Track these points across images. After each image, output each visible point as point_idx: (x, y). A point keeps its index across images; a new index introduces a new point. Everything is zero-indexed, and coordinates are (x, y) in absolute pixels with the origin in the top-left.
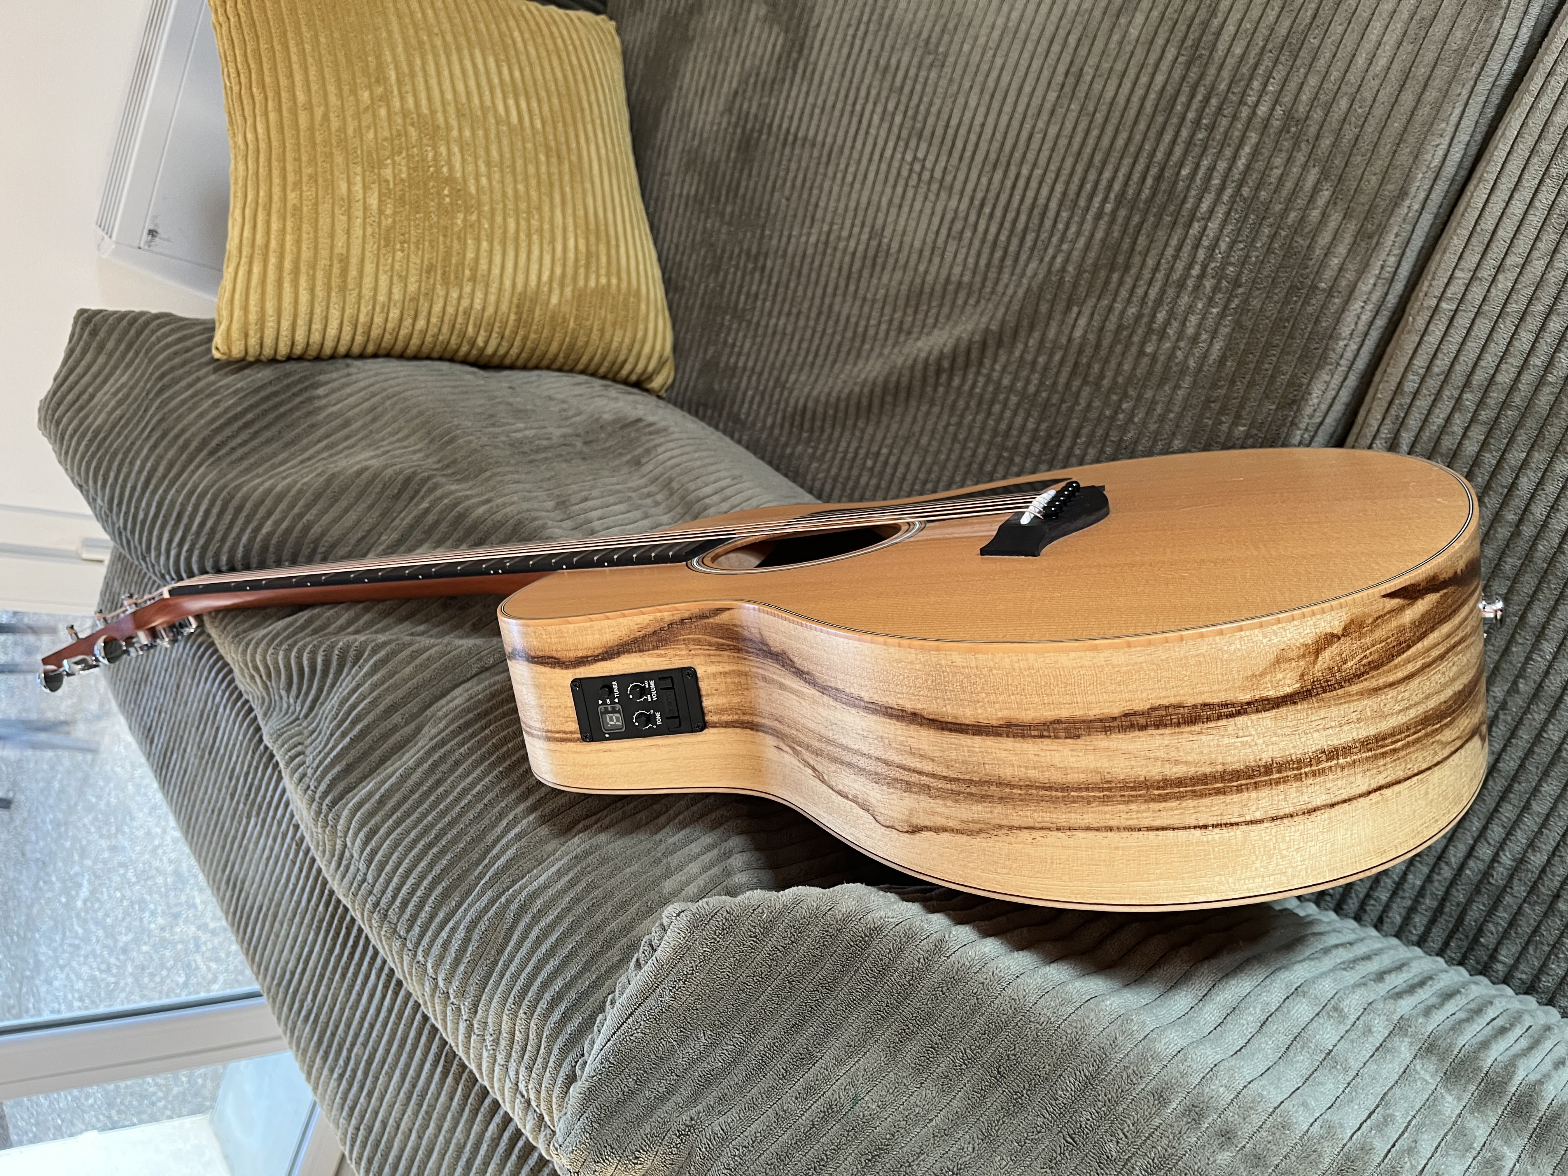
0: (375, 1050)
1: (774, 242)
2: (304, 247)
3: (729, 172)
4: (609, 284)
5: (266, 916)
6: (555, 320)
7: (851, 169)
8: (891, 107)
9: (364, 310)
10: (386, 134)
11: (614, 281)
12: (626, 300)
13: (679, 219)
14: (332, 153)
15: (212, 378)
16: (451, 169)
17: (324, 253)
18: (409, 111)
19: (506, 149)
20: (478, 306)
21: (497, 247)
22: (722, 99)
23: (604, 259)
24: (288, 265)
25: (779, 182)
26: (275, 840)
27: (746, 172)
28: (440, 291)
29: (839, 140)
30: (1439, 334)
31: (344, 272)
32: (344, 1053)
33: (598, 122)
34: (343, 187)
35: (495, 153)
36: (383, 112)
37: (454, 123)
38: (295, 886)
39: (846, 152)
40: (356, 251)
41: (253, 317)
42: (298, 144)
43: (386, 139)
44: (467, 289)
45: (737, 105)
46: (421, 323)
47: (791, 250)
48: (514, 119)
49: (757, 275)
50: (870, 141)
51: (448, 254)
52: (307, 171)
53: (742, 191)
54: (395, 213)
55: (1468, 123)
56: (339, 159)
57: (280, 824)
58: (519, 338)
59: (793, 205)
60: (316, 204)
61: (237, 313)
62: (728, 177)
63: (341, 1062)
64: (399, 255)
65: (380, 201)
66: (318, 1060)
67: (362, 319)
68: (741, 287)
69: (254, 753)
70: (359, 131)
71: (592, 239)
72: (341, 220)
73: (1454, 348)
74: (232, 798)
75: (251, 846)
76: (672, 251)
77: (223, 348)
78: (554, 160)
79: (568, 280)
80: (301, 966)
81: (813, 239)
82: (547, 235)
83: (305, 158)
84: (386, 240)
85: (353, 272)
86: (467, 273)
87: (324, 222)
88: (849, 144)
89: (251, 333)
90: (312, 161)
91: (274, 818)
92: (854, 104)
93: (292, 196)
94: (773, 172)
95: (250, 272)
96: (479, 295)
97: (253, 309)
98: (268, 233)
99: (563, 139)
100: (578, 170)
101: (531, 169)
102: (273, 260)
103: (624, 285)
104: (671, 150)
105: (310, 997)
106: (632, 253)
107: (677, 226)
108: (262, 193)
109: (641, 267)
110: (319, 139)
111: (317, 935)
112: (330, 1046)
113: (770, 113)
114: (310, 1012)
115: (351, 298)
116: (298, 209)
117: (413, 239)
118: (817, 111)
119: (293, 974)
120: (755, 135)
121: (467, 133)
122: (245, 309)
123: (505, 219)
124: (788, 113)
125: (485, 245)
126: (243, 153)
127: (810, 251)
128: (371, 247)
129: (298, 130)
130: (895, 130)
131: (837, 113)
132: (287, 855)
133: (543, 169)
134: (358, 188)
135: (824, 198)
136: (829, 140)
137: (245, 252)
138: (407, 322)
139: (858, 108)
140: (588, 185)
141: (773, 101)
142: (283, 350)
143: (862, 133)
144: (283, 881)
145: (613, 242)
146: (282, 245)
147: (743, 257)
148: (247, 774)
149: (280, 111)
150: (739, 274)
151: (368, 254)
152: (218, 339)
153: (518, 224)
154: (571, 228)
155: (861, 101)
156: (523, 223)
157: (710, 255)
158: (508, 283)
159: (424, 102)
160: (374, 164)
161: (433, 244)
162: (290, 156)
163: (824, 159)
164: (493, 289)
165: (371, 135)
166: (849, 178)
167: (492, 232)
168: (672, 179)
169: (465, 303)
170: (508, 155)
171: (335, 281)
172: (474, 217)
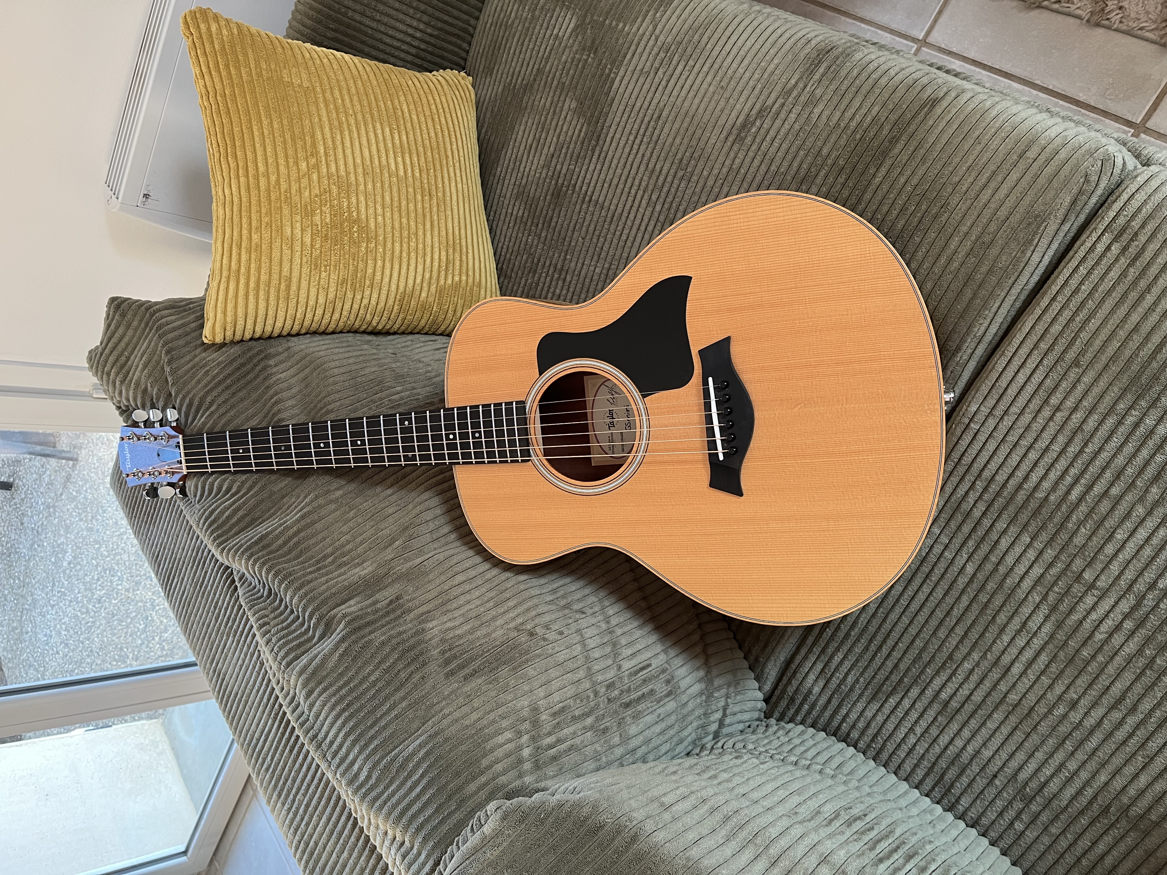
0: (311, 800)
1: (573, 265)
2: (263, 271)
3: (545, 208)
4: (460, 281)
5: (240, 701)
6: (424, 307)
7: (626, 232)
8: (654, 197)
9: (300, 311)
10: (317, 191)
11: (464, 278)
12: (472, 289)
13: (510, 230)
14: (281, 207)
15: (203, 355)
16: (358, 213)
17: (275, 276)
18: (332, 175)
19: (395, 194)
20: (373, 302)
21: (388, 264)
22: (543, 157)
23: (458, 263)
24: (252, 285)
25: (578, 225)
26: (246, 656)
27: (557, 211)
28: (349, 295)
29: (619, 210)
30: (968, 441)
31: (288, 287)
32: (291, 796)
33: (457, 164)
34: (288, 230)
35: (388, 199)
36: (315, 177)
37: (361, 180)
38: (260, 688)
39: (623, 219)
40: (295, 274)
41: (229, 319)
42: (260, 201)
43: (316, 196)
44: (367, 293)
45: (553, 164)
46: (336, 316)
47: (583, 272)
48: (401, 173)
49: (560, 283)
50: (639, 216)
51: (356, 271)
52: (265, 220)
53: (553, 224)
54: (321, 246)
55: (1003, 311)
56: (286, 211)
57: (249, 647)
58: (400, 319)
59: (587, 244)
60: (271, 243)
61: (219, 316)
62: (544, 212)
63: (289, 801)
64: (324, 274)
65: (312, 240)
66: (274, 796)
67: (298, 316)
68: (549, 287)
69: (231, 597)
70: (300, 191)
71: (451, 251)
72: (287, 252)
73: (975, 452)
74: (216, 621)
75: (230, 655)
76: (504, 250)
77: (210, 337)
78: (427, 198)
79: (434, 281)
80: (263, 737)
81: (598, 270)
82: (421, 252)
83: (264, 211)
84: (316, 265)
85: (294, 288)
86: (368, 283)
87: (276, 254)
88: (625, 214)
89: (228, 328)
90: (269, 213)
91: (245, 641)
92: (631, 188)
93: (255, 237)
94: (575, 218)
95: (227, 289)
96: (375, 296)
97: (230, 313)
98: (239, 261)
99: (433, 182)
100: (442, 203)
101: (411, 206)
102: (242, 281)
103: (470, 280)
104: (507, 181)
105: (269, 758)
106: (476, 256)
107: (509, 234)
108: (235, 234)
109: (483, 265)
110: (273, 197)
111: (274, 722)
112: (282, 790)
113: (575, 177)
114: (269, 766)
115: (292, 304)
116: (259, 246)
117: (333, 263)
118: (606, 185)
119: (258, 740)
120: (564, 189)
121: (370, 186)
122: (225, 313)
123: (393, 244)
124: (587, 181)
125: (379, 263)
126: (222, 202)
127: (596, 277)
128: (305, 270)
129: (259, 191)
130: (656, 214)
131: (619, 191)
132: (254, 668)
133: (419, 205)
134: (298, 231)
135: (607, 245)
136: (612, 207)
137: (225, 273)
138: (327, 316)
139: (633, 192)
140: (449, 213)
141: (577, 170)
142: (248, 336)
143: (634, 209)
144: (251, 683)
145: (464, 250)
146: (249, 272)
147: (552, 269)
148: (227, 608)
149: (247, 177)
150: (548, 279)
151: (303, 275)
152: (207, 331)
153: (401, 246)
154: (436, 245)
155: (635, 187)
156: (405, 245)
157: (530, 260)
158: (393, 287)
159: (342, 168)
160: (308, 212)
161: (347, 266)
162: (254, 209)
163: (608, 219)
164: (384, 292)
165: (307, 194)
166: (624, 237)
167: (385, 254)
168: (506, 202)
169: (365, 301)
170: (396, 199)
171: (282, 294)
172: (373, 245)
